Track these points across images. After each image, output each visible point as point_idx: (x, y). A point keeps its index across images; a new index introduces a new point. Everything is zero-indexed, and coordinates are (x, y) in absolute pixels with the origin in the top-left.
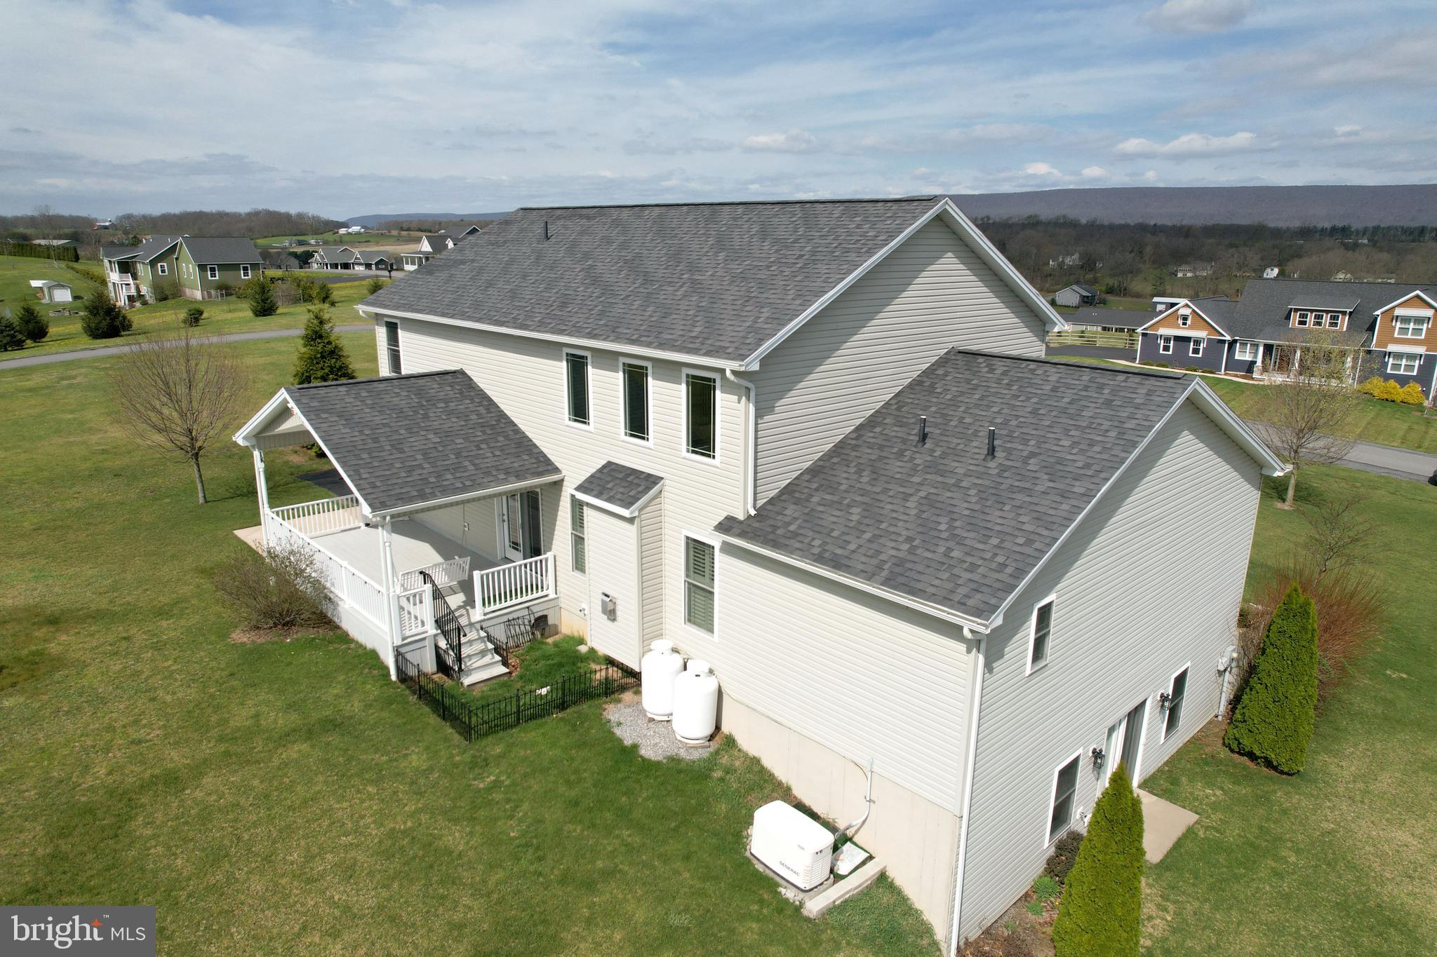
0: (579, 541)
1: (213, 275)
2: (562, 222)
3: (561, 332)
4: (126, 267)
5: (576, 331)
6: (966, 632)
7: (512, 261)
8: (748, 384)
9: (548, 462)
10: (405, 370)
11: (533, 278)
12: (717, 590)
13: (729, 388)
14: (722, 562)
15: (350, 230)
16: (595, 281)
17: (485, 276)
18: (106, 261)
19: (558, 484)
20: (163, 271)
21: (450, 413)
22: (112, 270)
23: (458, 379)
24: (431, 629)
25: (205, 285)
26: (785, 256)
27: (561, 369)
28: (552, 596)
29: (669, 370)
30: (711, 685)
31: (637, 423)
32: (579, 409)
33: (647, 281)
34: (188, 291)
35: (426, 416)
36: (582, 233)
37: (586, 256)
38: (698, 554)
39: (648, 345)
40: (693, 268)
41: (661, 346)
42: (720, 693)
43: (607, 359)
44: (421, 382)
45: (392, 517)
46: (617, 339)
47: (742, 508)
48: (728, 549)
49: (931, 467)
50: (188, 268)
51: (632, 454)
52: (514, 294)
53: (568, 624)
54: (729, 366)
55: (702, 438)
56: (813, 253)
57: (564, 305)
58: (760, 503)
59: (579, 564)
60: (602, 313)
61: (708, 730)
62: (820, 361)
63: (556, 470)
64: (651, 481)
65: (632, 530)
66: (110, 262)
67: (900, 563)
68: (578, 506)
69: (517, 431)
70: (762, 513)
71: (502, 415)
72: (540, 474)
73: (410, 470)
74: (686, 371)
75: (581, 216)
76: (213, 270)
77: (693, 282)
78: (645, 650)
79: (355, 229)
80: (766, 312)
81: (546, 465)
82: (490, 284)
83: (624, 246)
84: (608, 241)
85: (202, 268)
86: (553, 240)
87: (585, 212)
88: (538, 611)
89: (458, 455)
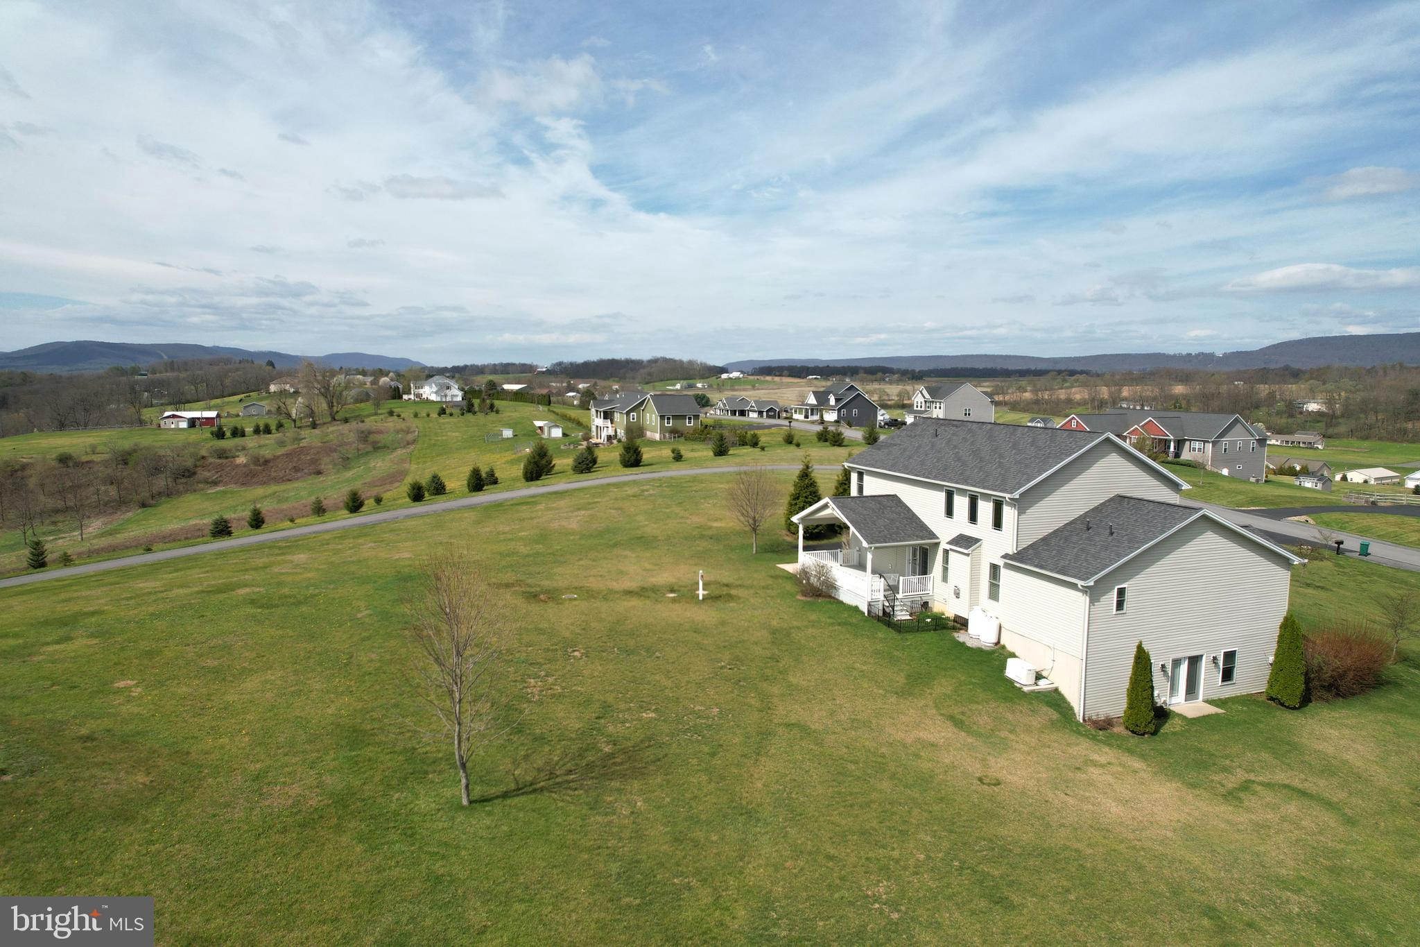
0: (945, 569)
1: (668, 423)
2: (943, 428)
3: (944, 481)
4: (608, 415)
5: (950, 480)
6: (1079, 586)
7: (920, 446)
8: (1014, 503)
9: (934, 535)
10: (865, 493)
11: (930, 456)
12: (1001, 584)
13: (1008, 504)
14: (1005, 574)
15: (731, 376)
16: (959, 460)
17: (908, 453)
18: (593, 411)
19: (937, 544)
20: (633, 419)
21: (893, 512)
22: (597, 417)
23: (894, 498)
24: (882, 598)
25: (663, 429)
26: (1038, 454)
27: (942, 496)
28: (931, 594)
29: (986, 497)
30: (997, 622)
31: (973, 517)
32: (949, 512)
33: (981, 460)
34: (649, 434)
35: (883, 513)
36: (953, 435)
37: (955, 447)
38: (995, 569)
39: (979, 487)
40: (1001, 456)
41: (984, 488)
42: (1000, 627)
43: (962, 492)
44: (879, 499)
45: (875, 548)
46: (967, 485)
47: (1011, 550)
48: (1007, 566)
49: (1089, 539)
50: (651, 417)
51: (970, 531)
52: (922, 463)
53: (937, 607)
54: (1007, 496)
55: (998, 524)
56: (1049, 453)
57: (945, 469)
58: (1019, 549)
59: (945, 579)
60: (961, 474)
61: (994, 640)
62: (1047, 496)
63: (938, 538)
64: (977, 540)
65: (968, 559)
66: (597, 411)
67: (1064, 567)
68: (946, 552)
69: (921, 521)
70: (1019, 553)
71: (914, 515)
72: (931, 539)
73: (880, 532)
74: (993, 498)
75: (953, 425)
76: (669, 419)
77: (1000, 462)
78: (971, 608)
79: (735, 374)
80: (1025, 477)
81: (933, 536)
82: (910, 457)
83: (972, 443)
84: (965, 440)
85: (662, 417)
86: (939, 437)
87: (955, 423)
88: (925, 599)
89: (897, 528)
